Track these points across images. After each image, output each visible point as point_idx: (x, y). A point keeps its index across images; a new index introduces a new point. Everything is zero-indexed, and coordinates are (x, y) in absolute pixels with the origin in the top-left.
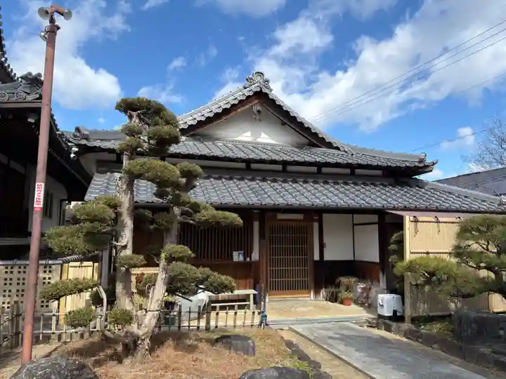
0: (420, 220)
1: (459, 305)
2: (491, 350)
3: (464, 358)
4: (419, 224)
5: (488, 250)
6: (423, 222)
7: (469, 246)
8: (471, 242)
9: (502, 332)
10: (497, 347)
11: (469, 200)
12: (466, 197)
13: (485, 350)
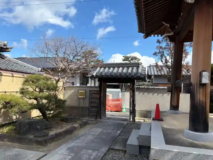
0: (4, 75)
1: (18, 116)
2: (33, 136)
3: (21, 143)
4: (3, 76)
5: (35, 90)
6: (5, 76)
7: (28, 88)
8: (28, 87)
9: (39, 127)
10: (36, 134)
11: (26, 68)
12: (25, 66)
13: (31, 137)
